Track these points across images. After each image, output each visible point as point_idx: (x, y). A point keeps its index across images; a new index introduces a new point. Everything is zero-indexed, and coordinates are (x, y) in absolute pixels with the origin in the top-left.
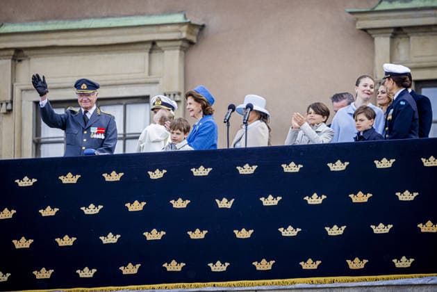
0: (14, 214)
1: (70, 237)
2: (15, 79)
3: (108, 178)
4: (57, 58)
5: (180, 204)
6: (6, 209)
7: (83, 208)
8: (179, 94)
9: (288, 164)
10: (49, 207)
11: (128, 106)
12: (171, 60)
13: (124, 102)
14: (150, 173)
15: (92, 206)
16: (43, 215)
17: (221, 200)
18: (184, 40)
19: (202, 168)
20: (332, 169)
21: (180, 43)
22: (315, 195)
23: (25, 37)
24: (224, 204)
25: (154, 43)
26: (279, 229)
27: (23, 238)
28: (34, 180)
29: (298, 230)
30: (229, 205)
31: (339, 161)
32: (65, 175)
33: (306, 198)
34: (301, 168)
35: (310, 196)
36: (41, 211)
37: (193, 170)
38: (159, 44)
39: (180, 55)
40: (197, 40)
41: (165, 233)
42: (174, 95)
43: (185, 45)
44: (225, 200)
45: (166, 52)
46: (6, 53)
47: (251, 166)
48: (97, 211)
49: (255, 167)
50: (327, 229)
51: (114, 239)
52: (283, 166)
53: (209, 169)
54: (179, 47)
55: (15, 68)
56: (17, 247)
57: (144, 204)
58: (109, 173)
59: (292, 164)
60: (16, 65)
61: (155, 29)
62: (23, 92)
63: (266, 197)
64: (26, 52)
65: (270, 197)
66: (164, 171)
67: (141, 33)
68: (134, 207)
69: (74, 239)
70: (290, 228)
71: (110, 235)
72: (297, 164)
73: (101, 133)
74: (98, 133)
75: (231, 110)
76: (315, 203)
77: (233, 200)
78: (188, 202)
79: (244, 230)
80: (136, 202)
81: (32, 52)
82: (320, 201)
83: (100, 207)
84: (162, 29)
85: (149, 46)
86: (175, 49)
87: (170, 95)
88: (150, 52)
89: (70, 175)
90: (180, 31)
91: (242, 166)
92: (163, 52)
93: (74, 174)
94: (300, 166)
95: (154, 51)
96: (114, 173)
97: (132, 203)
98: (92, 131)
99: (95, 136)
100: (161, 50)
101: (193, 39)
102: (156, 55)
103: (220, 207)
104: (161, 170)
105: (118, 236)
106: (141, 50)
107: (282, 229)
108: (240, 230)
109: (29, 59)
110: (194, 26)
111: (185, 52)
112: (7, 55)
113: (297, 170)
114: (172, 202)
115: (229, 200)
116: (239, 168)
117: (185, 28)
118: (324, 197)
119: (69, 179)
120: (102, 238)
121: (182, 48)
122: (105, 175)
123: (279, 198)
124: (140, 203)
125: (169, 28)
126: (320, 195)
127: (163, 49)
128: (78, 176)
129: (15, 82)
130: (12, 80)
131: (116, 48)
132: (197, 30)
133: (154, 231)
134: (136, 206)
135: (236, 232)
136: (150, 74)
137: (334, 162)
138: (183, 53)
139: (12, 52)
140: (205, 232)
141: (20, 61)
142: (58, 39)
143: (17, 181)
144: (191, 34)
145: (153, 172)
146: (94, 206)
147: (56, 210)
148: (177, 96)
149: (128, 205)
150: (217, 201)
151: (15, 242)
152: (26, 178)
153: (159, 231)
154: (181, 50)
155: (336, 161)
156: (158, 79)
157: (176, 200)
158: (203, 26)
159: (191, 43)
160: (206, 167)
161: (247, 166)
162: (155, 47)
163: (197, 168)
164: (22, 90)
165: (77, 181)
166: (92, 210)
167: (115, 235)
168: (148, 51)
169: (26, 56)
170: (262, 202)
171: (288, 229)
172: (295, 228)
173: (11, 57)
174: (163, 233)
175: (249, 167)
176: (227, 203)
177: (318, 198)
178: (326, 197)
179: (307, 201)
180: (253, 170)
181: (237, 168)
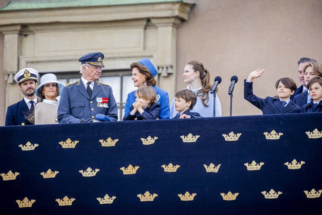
0: (18, 176)
1: (70, 198)
2: (21, 53)
3: (104, 144)
4: (59, 33)
5: (170, 168)
6: (10, 172)
7: (81, 171)
8: (172, 67)
9: (269, 132)
10: (50, 170)
11: (124, 78)
12: (164, 36)
13: (121, 74)
14: (143, 139)
15: (89, 169)
16: (44, 177)
17: (208, 165)
18: (177, 17)
19: (190, 135)
20: (310, 137)
21: (172, 20)
22: (295, 161)
23: (30, 14)
24: (212, 168)
25: (148, 20)
26: (262, 193)
27: (26, 198)
28: (36, 145)
29: (280, 193)
30: (216, 170)
31: (316, 130)
32: (64, 141)
33: (287, 164)
34: (281, 136)
35: (290, 162)
36: (42, 174)
37: (182, 137)
38: (153, 21)
39: (173, 30)
40: (189, 18)
41: (157, 195)
42: (167, 68)
43: (178, 22)
44: (212, 165)
45: (159, 28)
46: (13, 28)
47: (235, 133)
48: (94, 174)
49: (239, 135)
50: (306, 192)
51: (110, 200)
52: (265, 133)
53: (197, 137)
54: (172, 24)
55: (21, 42)
56: (20, 206)
57: (137, 168)
58: (105, 139)
59: (273, 132)
60: (22, 39)
61: (150, 7)
62: (28, 64)
63: (250, 163)
64: (31, 28)
65: (254, 163)
66: (156, 138)
67: (137, 11)
68: (128, 171)
69: (73, 200)
70: (272, 191)
71: (107, 196)
72: (278, 132)
73: (105, 102)
74: (103, 103)
75: (217, 82)
76: (295, 168)
77: (220, 165)
78: (178, 166)
79: (230, 193)
80: (130, 166)
81: (38, 28)
82: (299, 166)
83: (97, 170)
84: (157, 7)
85: (145, 23)
86: (167, 26)
87: (163, 68)
88: (145, 29)
89: (69, 141)
90: (172, 10)
91: (227, 134)
92: (157, 28)
93: (73, 140)
94: (281, 134)
95: (148, 27)
96: (109, 139)
97: (126, 167)
98: (97, 101)
99: (101, 106)
100: (154, 26)
101: (185, 16)
102: (150, 31)
103: (208, 171)
104: (153, 137)
105: (114, 198)
106: (137, 27)
107: (265, 192)
108: (226, 193)
109: (34, 34)
110: (186, 4)
111: (177, 28)
112: (15, 30)
113: (278, 137)
114: (164, 166)
115: (216, 166)
116: (224, 135)
117: (178, 6)
118: (303, 163)
119: (69, 144)
120: (99, 199)
121: (174, 25)
122: (101, 141)
123: (262, 164)
124: (134, 167)
125: (163, 6)
126: (299, 161)
127: (157, 25)
128: (76, 142)
129: (21, 55)
130: (18, 53)
131: (114, 24)
132: (188, 9)
133: (147, 193)
134: (130, 170)
135: (222, 194)
136: (145, 48)
137: (311, 131)
138: (175, 29)
139: (19, 28)
140: (194, 195)
141: (26, 36)
142: (62, 16)
143: (21, 146)
144: (183, 12)
145: (146, 138)
146: (91, 170)
147: (56, 172)
148: (169, 69)
149: (123, 169)
150: (205, 166)
151: (18, 202)
152: (29, 144)
153: (152, 193)
154: (173, 26)
155: (314, 130)
156: (152, 53)
157: (167, 165)
158: (194, 5)
159: (183, 20)
160: (194, 135)
161: (232, 134)
162: (150, 24)
163: (186, 135)
164: (28, 63)
165: (76, 146)
166: (89, 173)
167: (111, 196)
168: (143, 27)
169: (32, 32)
170: (246, 167)
171: (270, 192)
172: (277, 191)
173: (18, 32)
174: (155, 195)
175: (234, 135)
176: (214, 168)
177: (297, 164)
178: (304, 163)
179: (287, 166)
180: (238, 138)
181: (223, 135)
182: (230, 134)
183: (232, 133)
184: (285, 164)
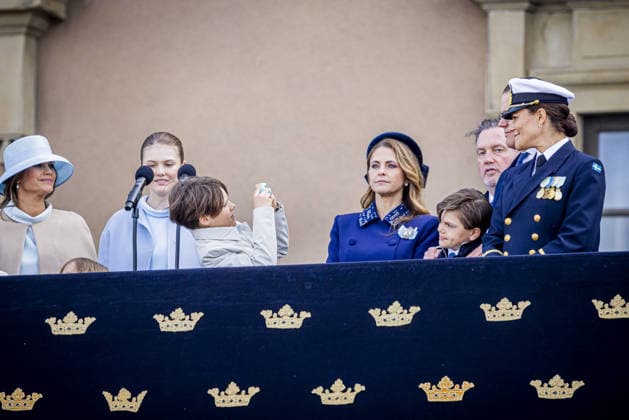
5: (18, 401)
9: (276, 310)
17: (115, 393)
18: (38, 12)
19: (71, 316)
20: (380, 322)
21: (26, 19)
22: (338, 385)
24: (123, 402)
30: (135, 406)
31: (397, 304)
33: (318, 391)
34: (306, 320)
35: (327, 386)
37: (51, 321)
39: (27, 46)
40: (68, 11)
43: (40, 23)
44: (124, 393)
47: (187, 313)
49: (197, 316)
52: (263, 313)
53: (89, 320)
54: (24, 30)
59: (286, 310)
63: (223, 388)
65: (233, 387)
72: (297, 310)
75: (143, 180)
76: (338, 402)
77: (144, 393)
78: (36, 396)
82: (349, 398)
86: (14, 34)
91: (167, 314)
94: (305, 315)
101: (59, 9)
103: (112, 408)
111: (38, 39)
113: (297, 323)
115: (135, 394)
116: (159, 318)
118: (359, 388)
121: (31, 32)
123: (254, 390)
126: (349, 384)
137: (384, 307)
138: (33, 42)
150: (107, 395)
154: (28, 35)
155: (390, 304)
157: (9, 393)
159: (53, 20)
160: (81, 316)
161: (178, 313)
163: (60, 316)
170: (212, 399)
175: (183, 315)
176: (130, 400)
177: (344, 391)
178: (363, 388)
179: (319, 397)
180: (193, 324)
181: (156, 317)
182: (172, 315)
183: (179, 311)
184: (314, 391)
